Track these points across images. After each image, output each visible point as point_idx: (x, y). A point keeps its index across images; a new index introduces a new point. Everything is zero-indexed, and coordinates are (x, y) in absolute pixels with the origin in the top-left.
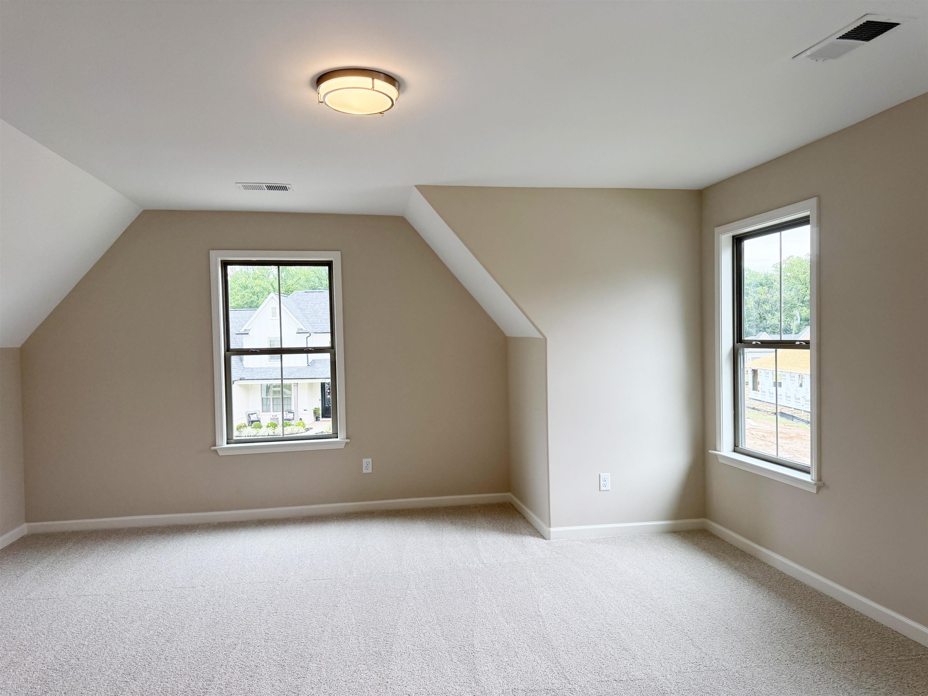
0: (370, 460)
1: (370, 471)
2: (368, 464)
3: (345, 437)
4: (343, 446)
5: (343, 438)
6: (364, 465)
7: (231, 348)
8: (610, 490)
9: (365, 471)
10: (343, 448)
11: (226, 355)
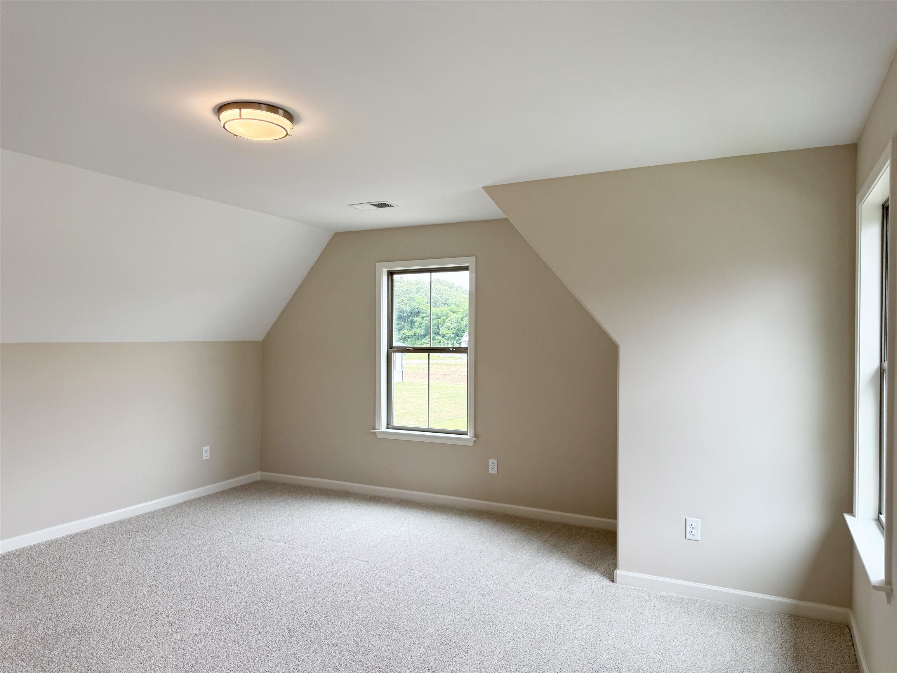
0: (495, 461)
1: (495, 472)
2: (494, 465)
3: (473, 435)
4: (471, 444)
5: (471, 436)
6: (490, 466)
7: (394, 346)
8: (700, 540)
9: (491, 471)
10: (472, 445)
11: (389, 351)
